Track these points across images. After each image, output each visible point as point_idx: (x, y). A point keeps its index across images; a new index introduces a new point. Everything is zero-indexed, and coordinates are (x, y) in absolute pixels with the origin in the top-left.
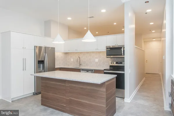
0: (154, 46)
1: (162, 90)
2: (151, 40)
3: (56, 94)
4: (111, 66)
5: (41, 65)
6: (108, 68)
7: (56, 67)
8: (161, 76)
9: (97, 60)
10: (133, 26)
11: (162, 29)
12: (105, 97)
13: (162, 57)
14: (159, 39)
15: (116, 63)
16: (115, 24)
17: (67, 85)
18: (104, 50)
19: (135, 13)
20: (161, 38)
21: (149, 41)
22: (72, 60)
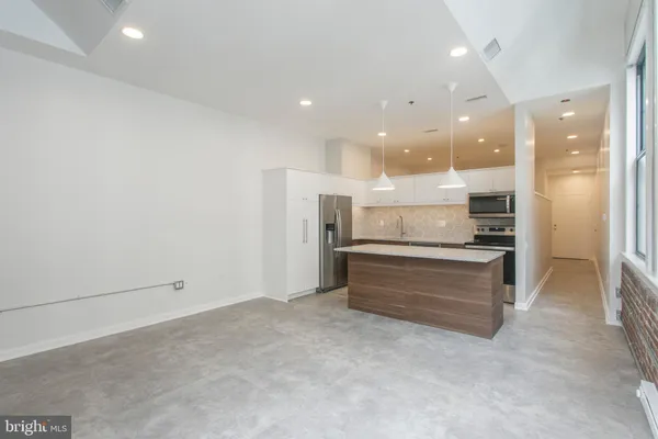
0: (575, 189)
1: (599, 293)
2: (567, 172)
3: (382, 286)
4: (476, 237)
5: (330, 233)
6: (471, 240)
7: (354, 237)
8: (596, 265)
9: (443, 223)
10: (531, 143)
11: (598, 148)
12: (490, 287)
13: (600, 217)
14: (592, 171)
15: (491, 230)
16: (481, 140)
17: (408, 268)
18: (465, 201)
19: (535, 119)
20: (595, 169)
21: (563, 176)
22: (382, 223)
